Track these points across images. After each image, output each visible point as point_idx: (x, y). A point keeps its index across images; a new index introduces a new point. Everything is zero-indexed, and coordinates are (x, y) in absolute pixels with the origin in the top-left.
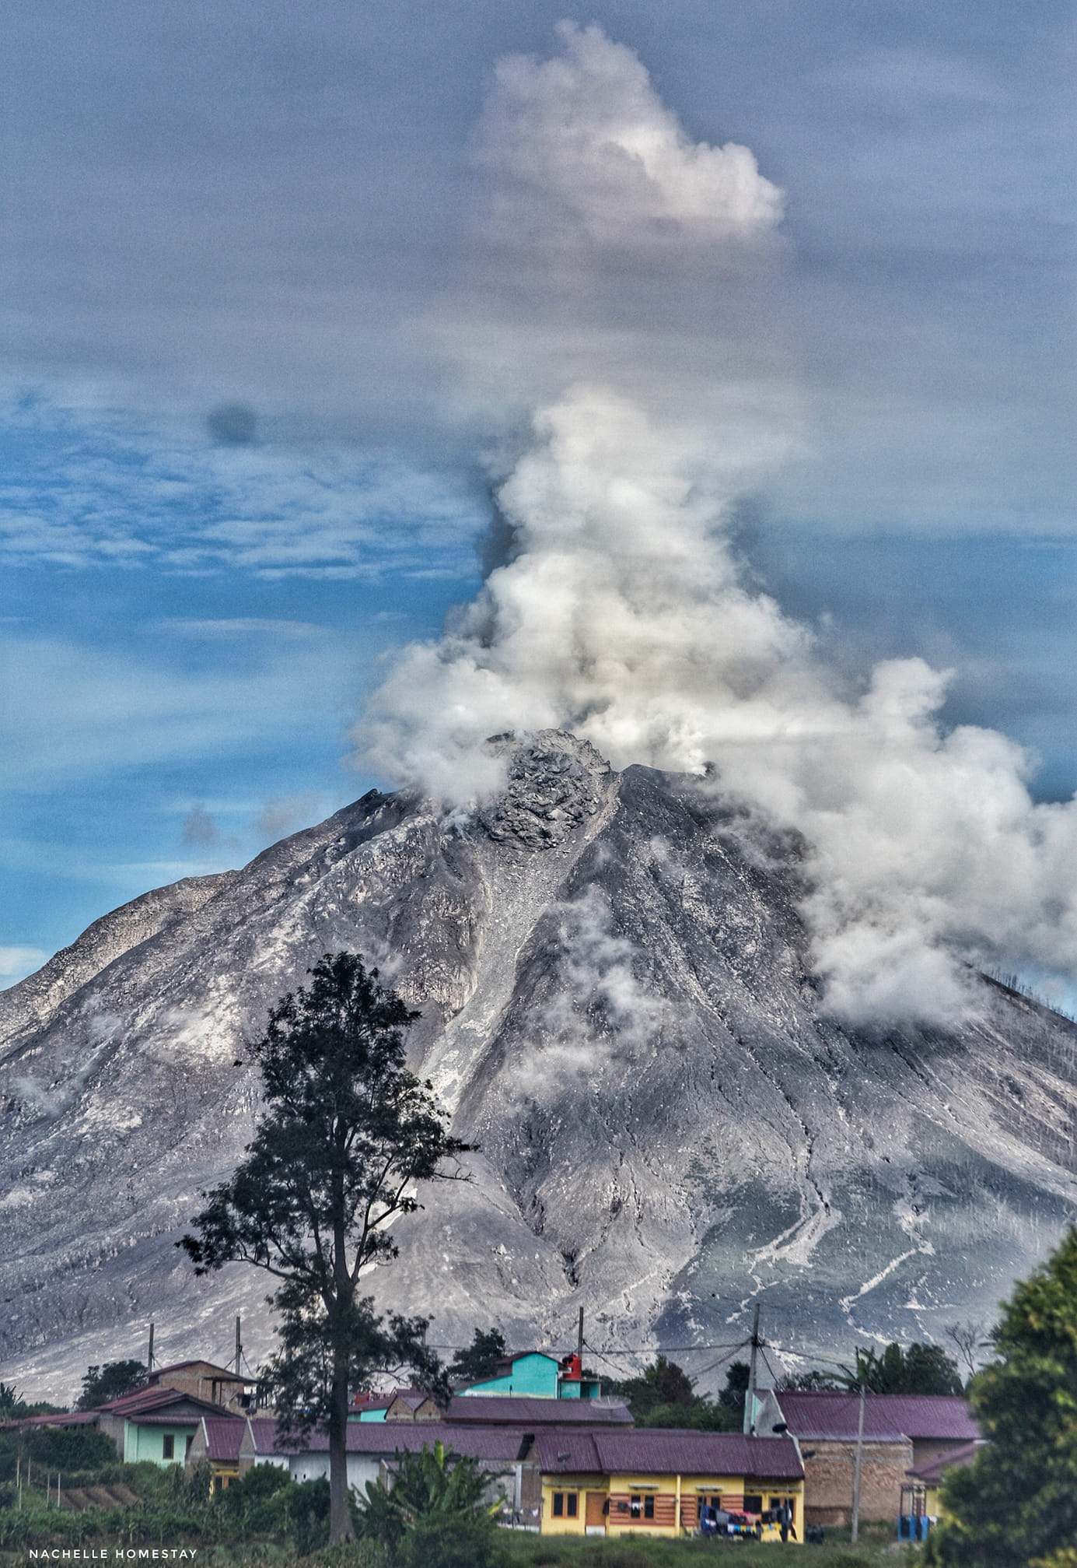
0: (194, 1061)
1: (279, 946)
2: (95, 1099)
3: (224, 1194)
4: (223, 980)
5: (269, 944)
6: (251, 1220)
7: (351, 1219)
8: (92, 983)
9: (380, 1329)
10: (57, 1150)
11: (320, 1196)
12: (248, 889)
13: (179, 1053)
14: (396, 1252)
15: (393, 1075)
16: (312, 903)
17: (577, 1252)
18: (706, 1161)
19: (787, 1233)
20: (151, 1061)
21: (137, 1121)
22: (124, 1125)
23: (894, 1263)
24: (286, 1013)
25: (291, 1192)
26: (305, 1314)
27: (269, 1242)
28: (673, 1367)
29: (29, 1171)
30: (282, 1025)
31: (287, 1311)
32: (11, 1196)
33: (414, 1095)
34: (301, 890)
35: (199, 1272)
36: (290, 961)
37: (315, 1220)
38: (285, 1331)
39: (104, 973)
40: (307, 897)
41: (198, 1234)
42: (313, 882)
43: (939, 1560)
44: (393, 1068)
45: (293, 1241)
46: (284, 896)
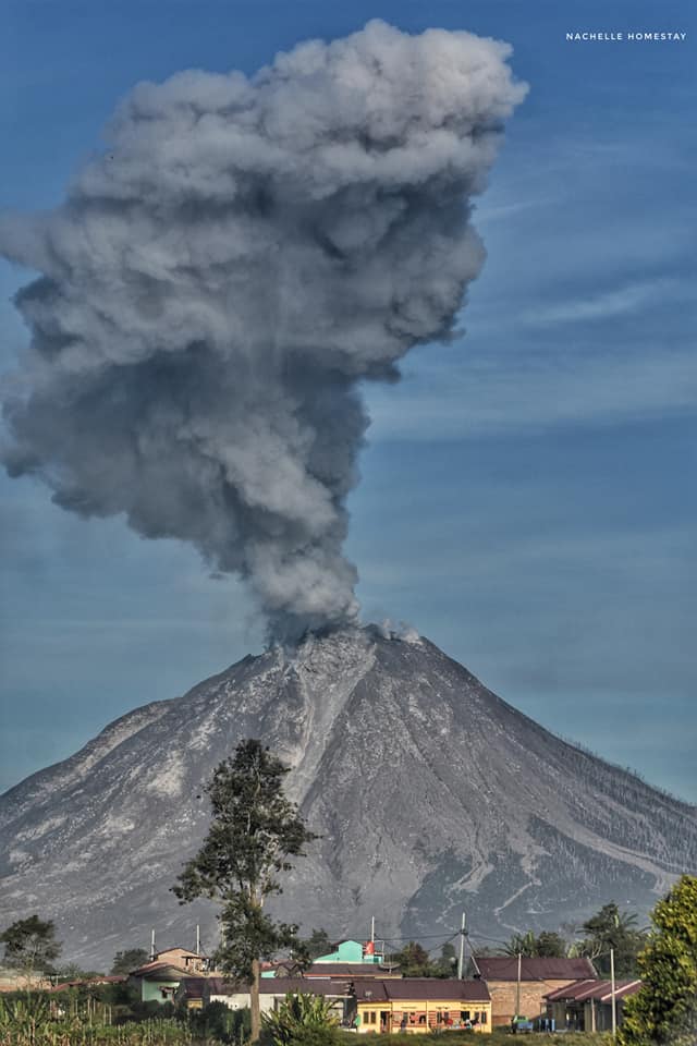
0: (160, 795)
1: (203, 735)
2: (111, 816)
3: (193, 863)
4: (175, 753)
5: (197, 734)
6: (207, 877)
7: (258, 875)
8: (108, 755)
9: (274, 931)
10: (91, 843)
11: (242, 864)
12: (187, 707)
13: (153, 791)
14: (281, 891)
15: (278, 800)
16: (219, 713)
17: (359, 888)
18: (423, 841)
19: (466, 876)
20: (138, 796)
21: (132, 826)
22: (125, 829)
23: (521, 890)
24: (222, 770)
25: (227, 862)
26: (236, 924)
27: (217, 888)
28: (418, 947)
29: (77, 853)
30: (220, 777)
31: (227, 923)
32: (69, 865)
33: (289, 811)
34: (213, 706)
35: (181, 904)
36: (208, 743)
37: (240, 875)
38: (226, 933)
39: (113, 752)
40: (217, 710)
41: (180, 885)
42: (219, 702)
43: (623, 1043)
44: (278, 797)
45: (229, 886)
46: (205, 710)
